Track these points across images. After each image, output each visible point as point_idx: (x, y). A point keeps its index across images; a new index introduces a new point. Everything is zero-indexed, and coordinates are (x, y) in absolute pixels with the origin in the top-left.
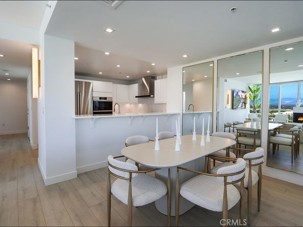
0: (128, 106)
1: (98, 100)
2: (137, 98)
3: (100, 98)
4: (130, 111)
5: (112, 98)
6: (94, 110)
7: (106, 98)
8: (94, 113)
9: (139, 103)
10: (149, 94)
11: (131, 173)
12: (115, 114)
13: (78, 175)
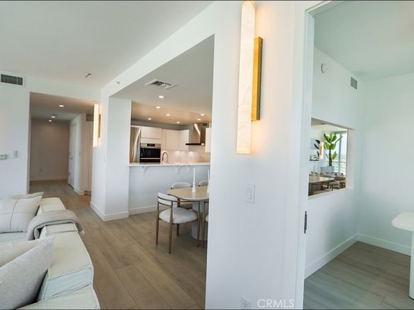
0: (177, 153)
1: (146, 146)
2: (187, 146)
3: (148, 145)
4: (179, 159)
5: (160, 145)
6: (141, 157)
7: (154, 145)
8: (142, 161)
9: (190, 150)
10: (199, 142)
11: (172, 202)
12: (163, 163)
13: (130, 216)
